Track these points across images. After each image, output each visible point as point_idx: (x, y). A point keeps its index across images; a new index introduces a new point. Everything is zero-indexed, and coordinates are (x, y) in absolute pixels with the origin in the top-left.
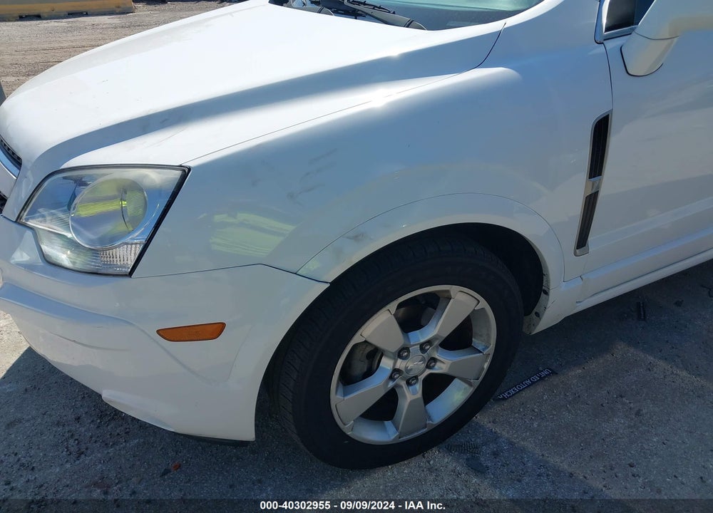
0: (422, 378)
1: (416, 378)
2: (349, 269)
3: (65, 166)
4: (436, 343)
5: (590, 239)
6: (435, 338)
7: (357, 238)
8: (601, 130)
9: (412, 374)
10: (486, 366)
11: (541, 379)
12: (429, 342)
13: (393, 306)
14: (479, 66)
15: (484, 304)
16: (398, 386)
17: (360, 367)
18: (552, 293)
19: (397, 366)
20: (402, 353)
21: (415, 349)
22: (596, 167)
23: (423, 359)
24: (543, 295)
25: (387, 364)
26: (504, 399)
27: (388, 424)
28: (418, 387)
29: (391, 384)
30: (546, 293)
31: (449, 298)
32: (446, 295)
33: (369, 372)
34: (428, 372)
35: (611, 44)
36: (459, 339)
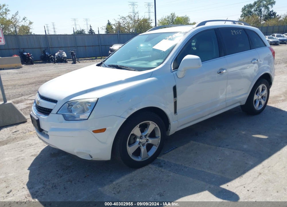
0: (145, 144)
1: (144, 144)
2: (129, 116)
3: (70, 100)
4: (148, 135)
5: (177, 111)
6: (147, 134)
7: (131, 109)
8: (175, 88)
9: (143, 143)
10: (159, 142)
11: (174, 149)
12: (146, 135)
13: (138, 125)
14: (149, 78)
15: (157, 126)
16: (140, 146)
17: (132, 141)
18: (171, 124)
19: (140, 141)
20: (141, 138)
21: (143, 137)
22: (175, 96)
23: (146, 139)
24: (169, 125)
25: (138, 140)
26: (165, 154)
27: (139, 157)
28: (145, 147)
29: (139, 145)
30: (170, 124)
31: (150, 124)
32: (149, 124)
33: (134, 143)
34: (147, 143)
35: (174, 73)
36: (153, 135)
